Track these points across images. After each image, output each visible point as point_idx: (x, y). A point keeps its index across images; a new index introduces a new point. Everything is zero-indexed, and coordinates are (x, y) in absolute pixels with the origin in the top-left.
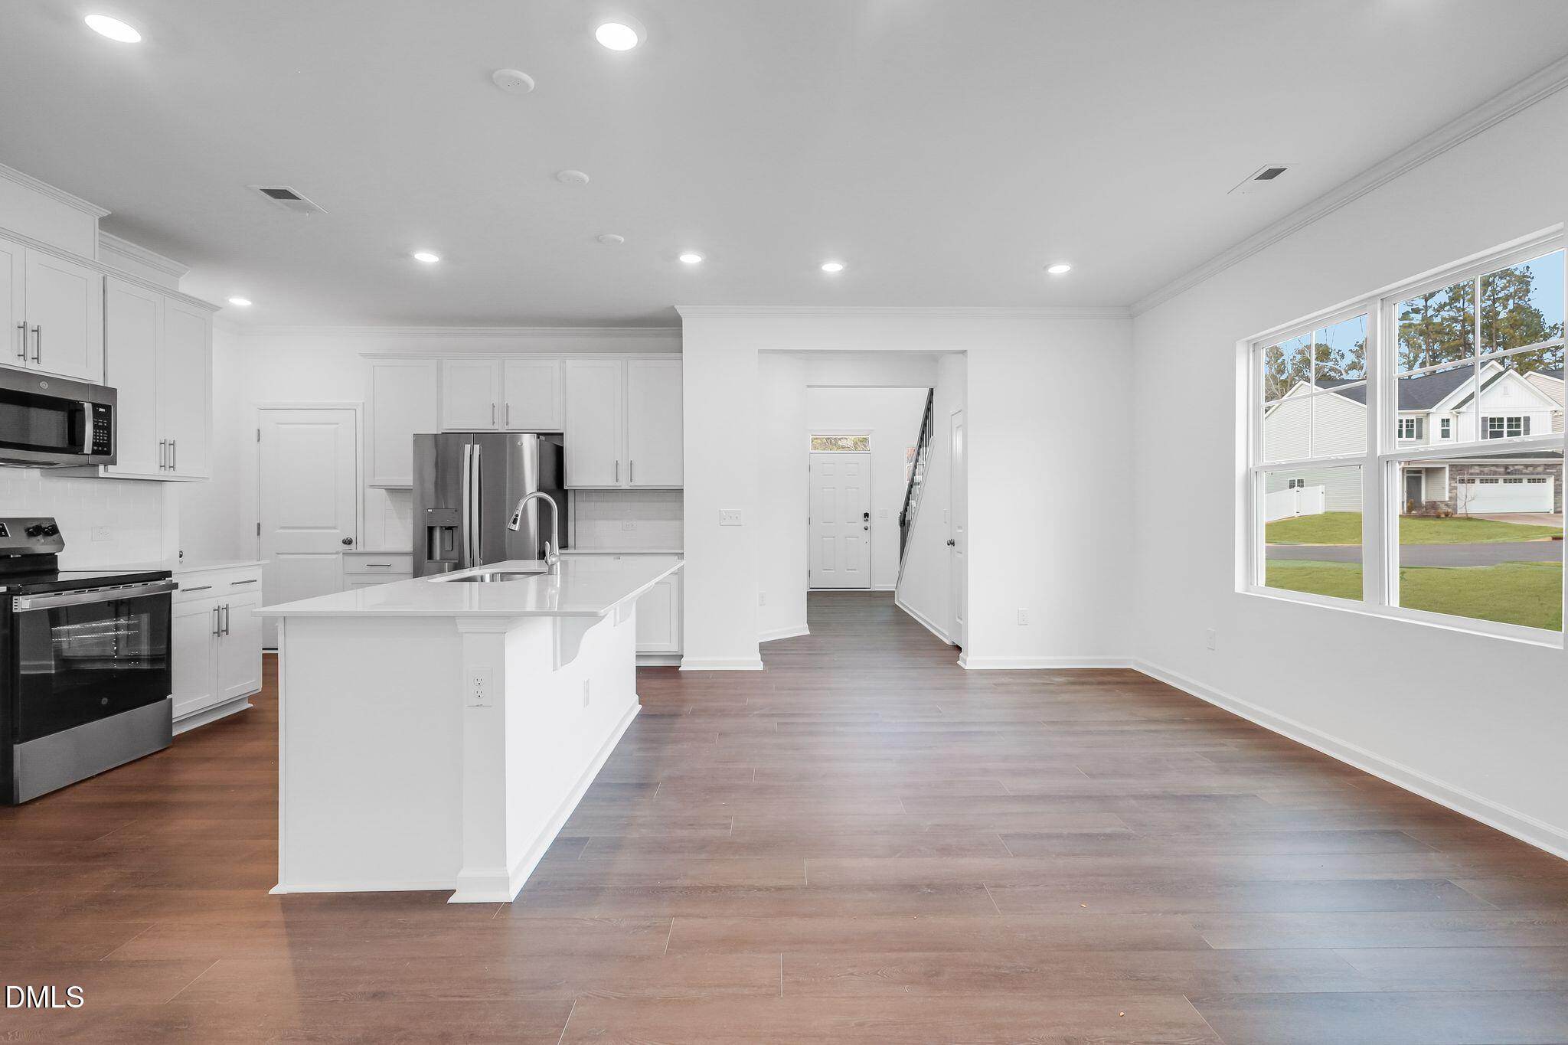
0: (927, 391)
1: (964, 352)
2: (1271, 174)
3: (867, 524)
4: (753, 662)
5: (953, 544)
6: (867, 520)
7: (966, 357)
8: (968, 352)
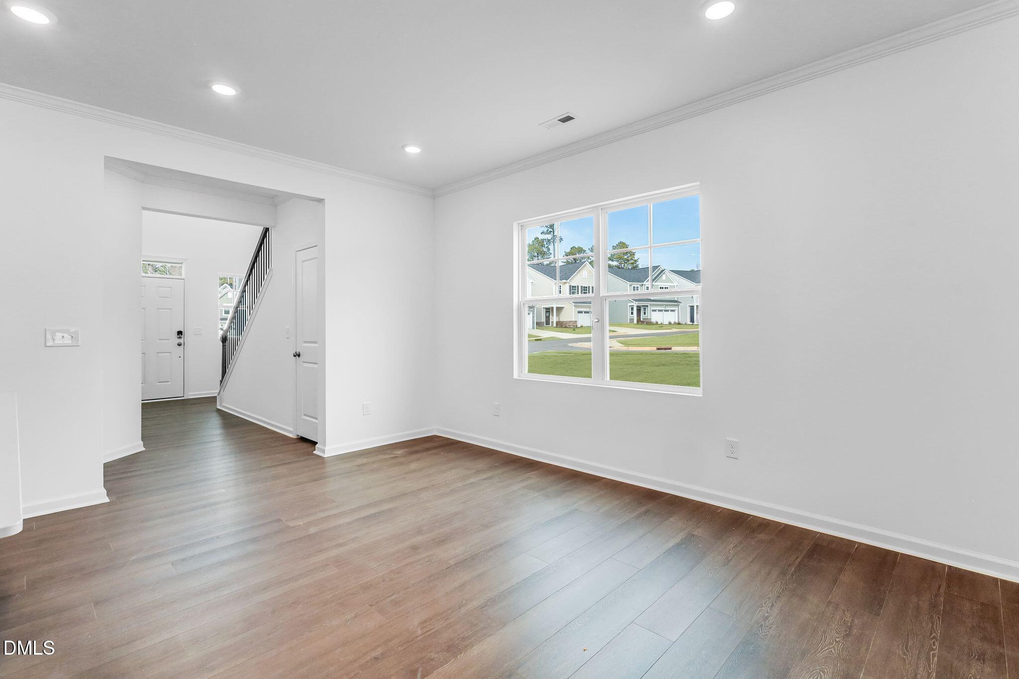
0: (259, 230)
1: (321, 201)
2: (568, 119)
3: (181, 341)
4: (97, 495)
5: (299, 356)
6: (180, 338)
7: (324, 205)
8: (326, 201)
